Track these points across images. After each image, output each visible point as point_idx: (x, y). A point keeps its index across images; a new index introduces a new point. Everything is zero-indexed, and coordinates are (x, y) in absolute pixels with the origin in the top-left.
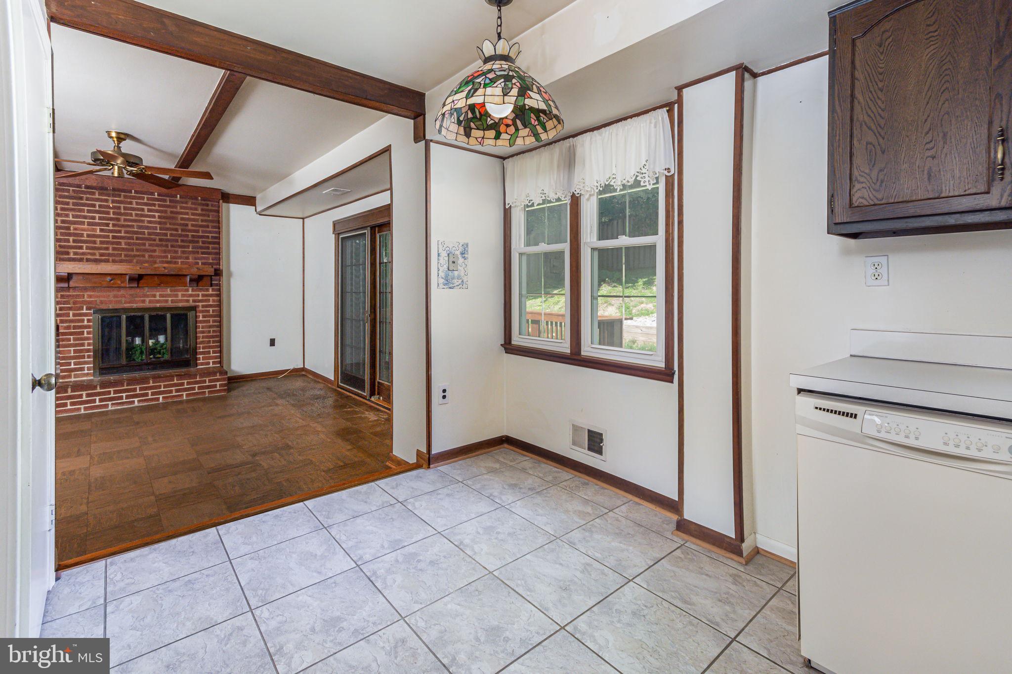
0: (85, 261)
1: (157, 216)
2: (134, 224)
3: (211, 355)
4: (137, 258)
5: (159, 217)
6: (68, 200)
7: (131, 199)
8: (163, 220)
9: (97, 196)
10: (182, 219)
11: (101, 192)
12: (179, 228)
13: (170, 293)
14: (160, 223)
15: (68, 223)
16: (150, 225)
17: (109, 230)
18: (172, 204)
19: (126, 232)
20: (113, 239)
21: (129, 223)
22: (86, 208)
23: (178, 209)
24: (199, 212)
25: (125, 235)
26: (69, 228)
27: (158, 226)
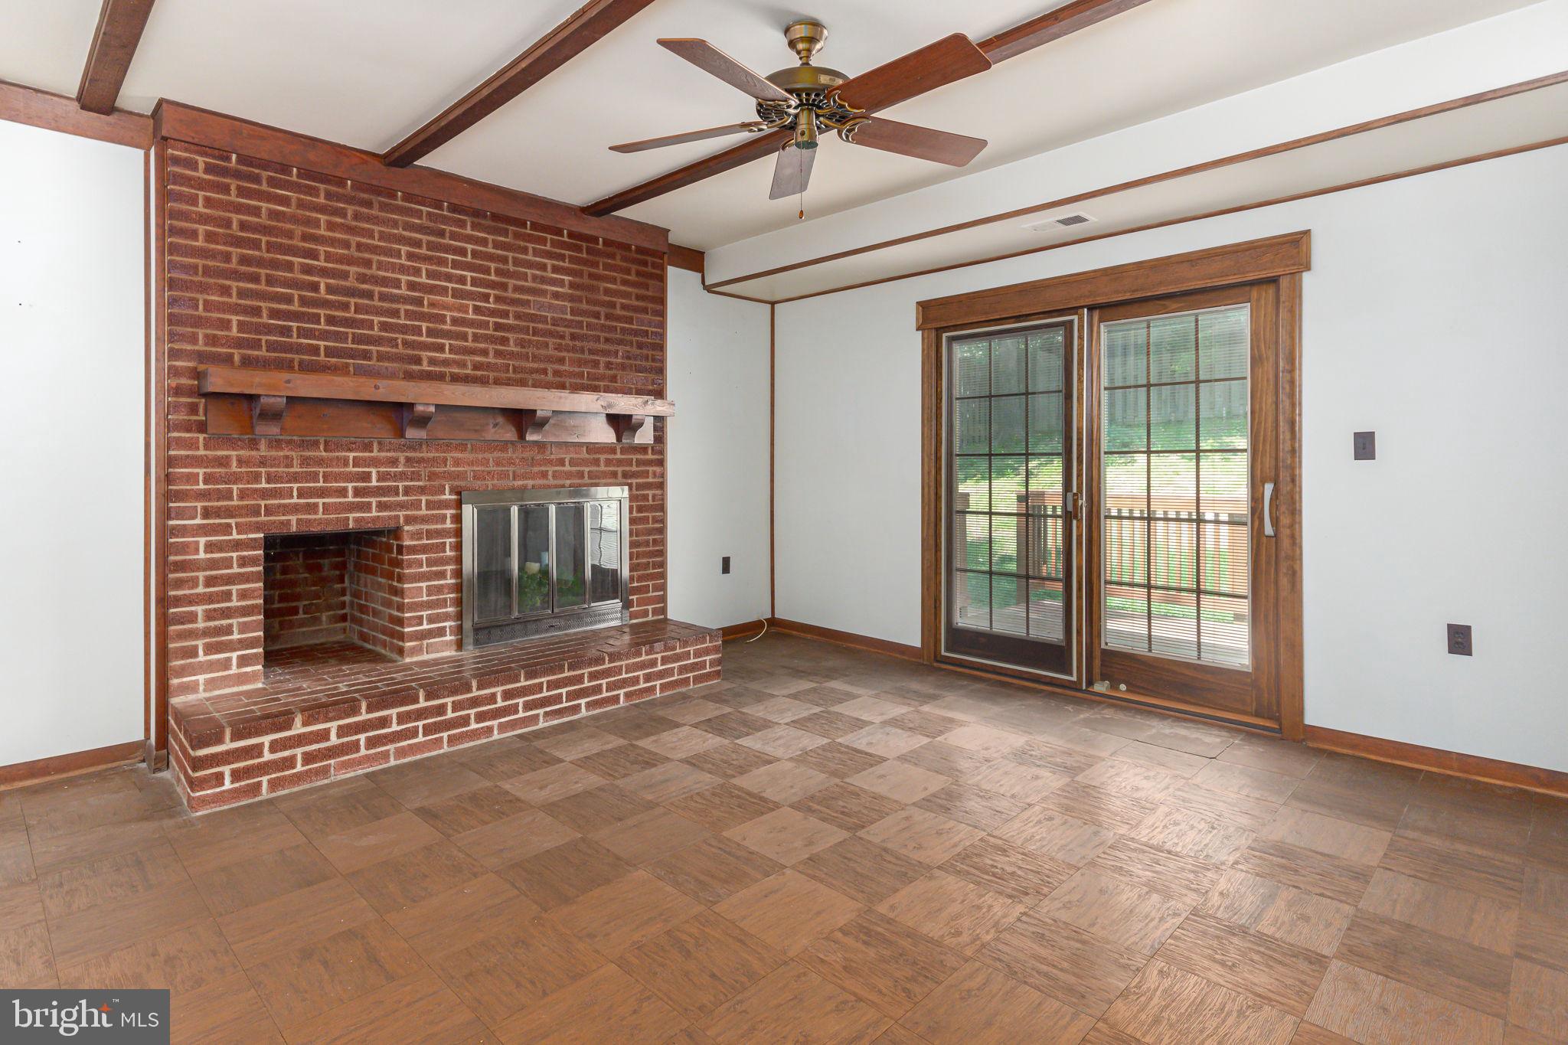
0: (448, 378)
1: (567, 283)
2: (529, 298)
3: (650, 594)
4: (535, 376)
5: (572, 285)
6: (419, 236)
7: (524, 240)
8: (578, 293)
9: (469, 231)
10: (607, 292)
11: (476, 220)
12: (603, 310)
13: (587, 456)
14: (572, 298)
15: (419, 291)
16: (556, 302)
17: (488, 309)
18: (591, 258)
19: (518, 316)
20: (495, 330)
21: (521, 297)
22: (450, 257)
23: (601, 271)
24: (632, 277)
25: (516, 322)
26: (419, 302)
27: (568, 304)
